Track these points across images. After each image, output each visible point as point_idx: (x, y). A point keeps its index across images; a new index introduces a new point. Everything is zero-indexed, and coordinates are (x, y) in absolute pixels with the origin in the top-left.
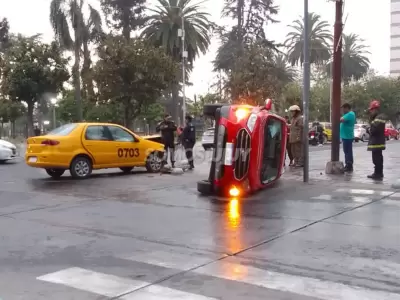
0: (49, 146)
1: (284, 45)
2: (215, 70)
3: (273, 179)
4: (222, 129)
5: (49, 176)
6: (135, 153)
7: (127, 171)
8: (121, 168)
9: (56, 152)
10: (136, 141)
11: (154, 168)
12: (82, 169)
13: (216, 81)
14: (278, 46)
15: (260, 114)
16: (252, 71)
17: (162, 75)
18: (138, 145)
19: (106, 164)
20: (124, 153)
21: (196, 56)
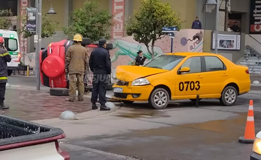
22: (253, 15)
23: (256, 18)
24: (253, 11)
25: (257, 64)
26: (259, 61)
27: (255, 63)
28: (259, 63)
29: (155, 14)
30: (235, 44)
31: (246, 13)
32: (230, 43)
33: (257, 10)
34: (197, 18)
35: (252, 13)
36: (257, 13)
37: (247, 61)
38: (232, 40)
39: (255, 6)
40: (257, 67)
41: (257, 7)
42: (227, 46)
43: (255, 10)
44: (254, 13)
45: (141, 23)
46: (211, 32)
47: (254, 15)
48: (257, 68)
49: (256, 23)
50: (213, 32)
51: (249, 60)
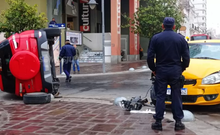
22: (81, 19)
23: (84, 21)
24: (81, 16)
25: (95, 56)
26: (96, 53)
27: (94, 55)
28: (97, 54)
29: (26, 14)
30: (78, 40)
31: (76, 17)
32: (76, 40)
33: (84, 14)
34: (54, 19)
35: (80, 17)
36: (85, 17)
37: (87, 53)
38: (77, 37)
39: (83, 12)
40: (97, 57)
41: (84, 12)
42: (74, 43)
43: (83, 15)
44: (82, 17)
45: (12, 22)
46: (65, 31)
47: (83, 19)
48: (98, 59)
49: (84, 24)
50: (66, 31)
51: (88, 53)
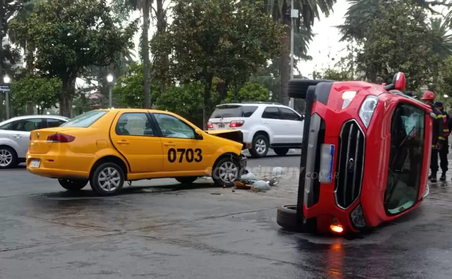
0: (59, 144)
1: (443, 3)
2: (343, 39)
3: (407, 205)
4: (316, 121)
5: (64, 190)
6: (196, 156)
7: (187, 183)
8: (178, 178)
9: (69, 154)
10: (198, 137)
11: (225, 180)
12: (109, 180)
13: (346, 54)
14: (433, 4)
15: (384, 97)
16: (393, 38)
17: (258, 42)
18: (199, 144)
19: (148, 172)
20: (178, 155)
21: (316, 19)
